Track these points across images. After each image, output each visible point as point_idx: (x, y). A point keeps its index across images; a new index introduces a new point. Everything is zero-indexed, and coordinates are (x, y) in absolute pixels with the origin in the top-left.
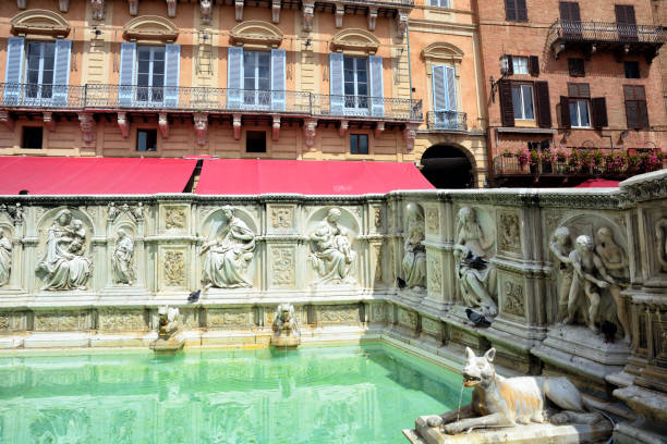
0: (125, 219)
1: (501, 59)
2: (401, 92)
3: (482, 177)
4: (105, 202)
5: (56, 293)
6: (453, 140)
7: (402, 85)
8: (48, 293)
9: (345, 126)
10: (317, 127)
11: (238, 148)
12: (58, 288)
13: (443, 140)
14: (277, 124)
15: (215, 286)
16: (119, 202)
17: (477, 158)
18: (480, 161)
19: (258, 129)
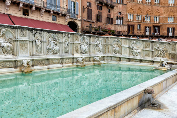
0: (66, 38)
1: (87, 3)
2: (64, 6)
3: (80, 30)
4: (62, 33)
5: (54, 55)
6: (74, 21)
7: (65, 4)
8: (52, 55)
9: (52, 13)
10: (44, 11)
11: (20, 14)
12: (54, 54)
13: (72, 20)
14: (34, 8)
15: (83, 53)
16: (65, 33)
17: (79, 26)
18: (80, 27)
19: (26, 8)
